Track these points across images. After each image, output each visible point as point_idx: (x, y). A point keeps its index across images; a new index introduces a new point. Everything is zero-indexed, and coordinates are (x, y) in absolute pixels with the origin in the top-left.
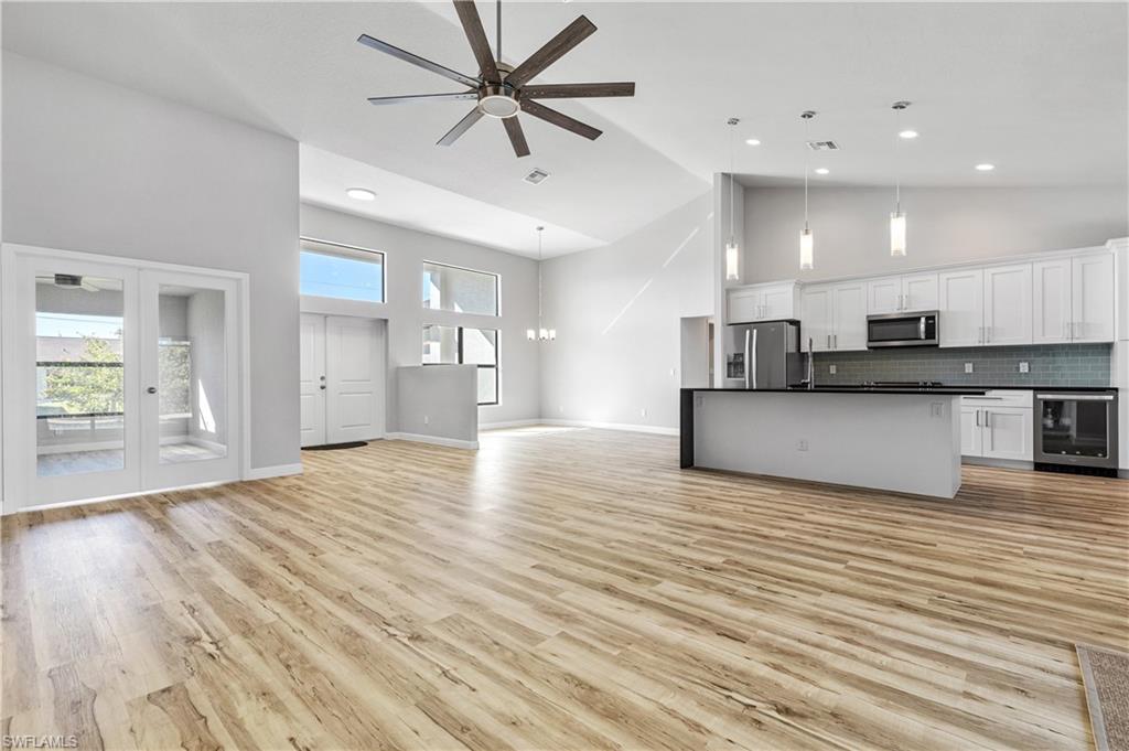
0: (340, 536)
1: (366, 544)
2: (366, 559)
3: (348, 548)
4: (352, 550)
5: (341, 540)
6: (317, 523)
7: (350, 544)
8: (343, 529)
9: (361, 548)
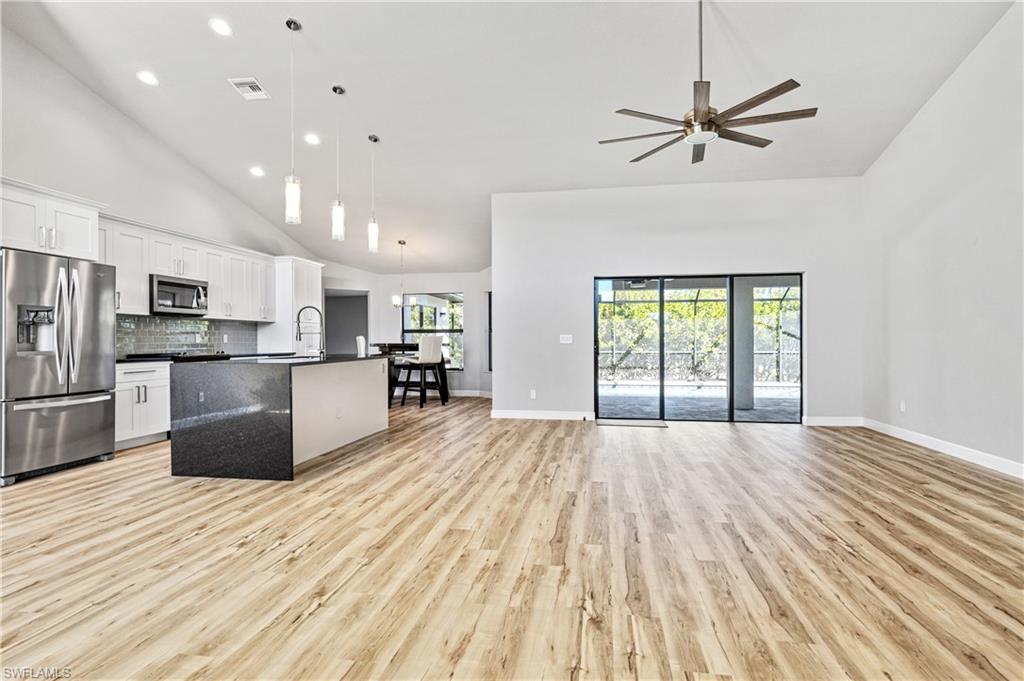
0: (828, 538)
1: (800, 518)
2: (807, 506)
3: (821, 521)
4: (817, 517)
5: (827, 532)
6: (861, 571)
7: (816, 523)
8: (822, 546)
9: (807, 516)
